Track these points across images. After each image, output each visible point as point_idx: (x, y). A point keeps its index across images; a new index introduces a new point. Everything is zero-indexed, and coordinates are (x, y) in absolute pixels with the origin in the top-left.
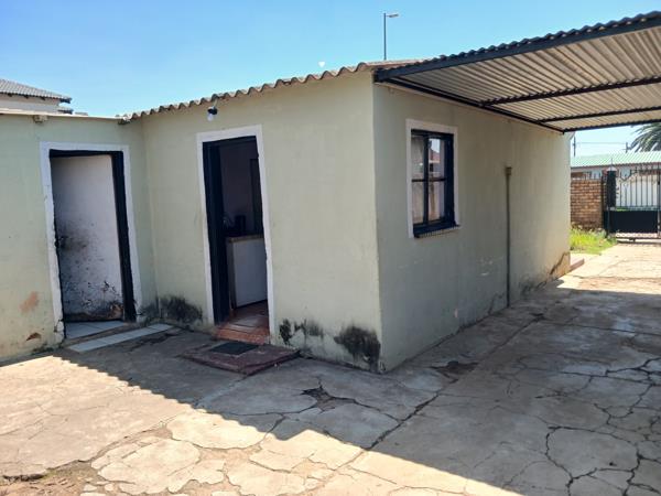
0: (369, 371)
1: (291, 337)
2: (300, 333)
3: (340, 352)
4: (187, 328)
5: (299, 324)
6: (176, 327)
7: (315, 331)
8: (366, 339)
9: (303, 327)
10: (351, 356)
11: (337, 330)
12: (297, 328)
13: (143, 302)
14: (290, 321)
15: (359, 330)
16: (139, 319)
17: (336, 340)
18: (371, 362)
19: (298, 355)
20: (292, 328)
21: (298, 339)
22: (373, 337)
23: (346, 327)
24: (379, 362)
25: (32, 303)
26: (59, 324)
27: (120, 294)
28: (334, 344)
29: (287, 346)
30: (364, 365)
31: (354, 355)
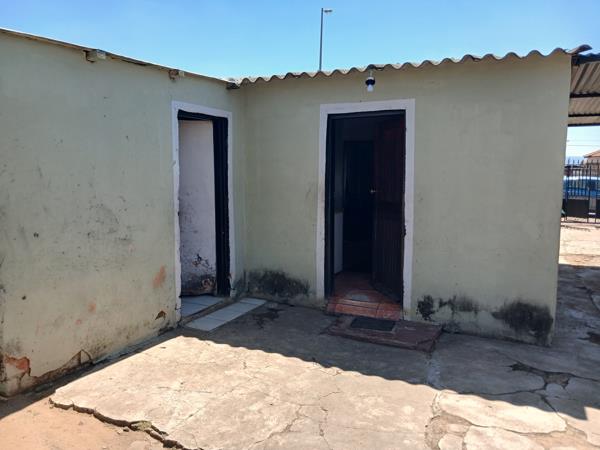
0: (536, 344)
1: (433, 312)
2: (447, 309)
3: (500, 326)
4: (285, 303)
5: (445, 301)
6: (270, 301)
7: (468, 306)
8: (535, 314)
9: (451, 303)
10: (513, 331)
11: (498, 305)
12: (442, 304)
13: (236, 276)
14: (434, 297)
15: (526, 306)
16: (232, 293)
17: (495, 315)
18: (537, 336)
19: (443, 330)
20: (436, 304)
21: (442, 315)
22: (545, 312)
23: (509, 302)
24: (549, 336)
25: (161, 278)
26: (179, 301)
27: (214, 267)
28: (491, 319)
29: (428, 322)
30: (528, 339)
31: (516, 330)
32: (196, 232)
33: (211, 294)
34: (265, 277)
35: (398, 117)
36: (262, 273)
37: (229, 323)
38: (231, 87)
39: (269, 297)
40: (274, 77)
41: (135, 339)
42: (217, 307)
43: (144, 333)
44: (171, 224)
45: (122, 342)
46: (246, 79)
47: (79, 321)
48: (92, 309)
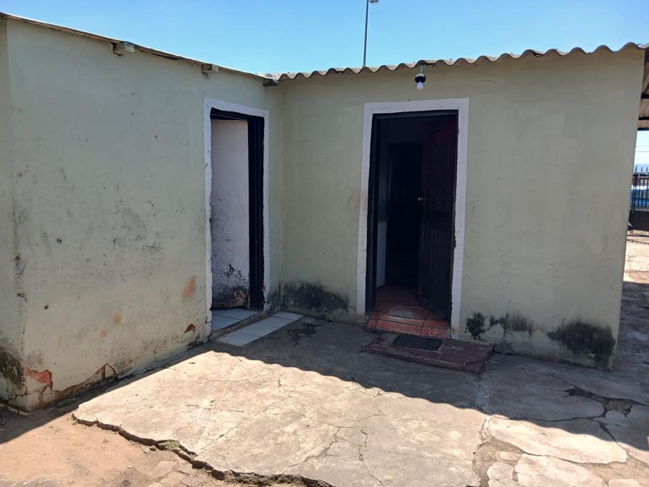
0: (595, 368)
1: (483, 331)
2: (499, 328)
3: (556, 348)
4: (323, 318)
5: (497, 318)
6: (306, 316)
7: (521, 325)
8: (595, 335)
9: (503, 322)
10: (571, 353)
11: (554, 324)
12: (493, 322)
13: (271, 288)
14: (484, 314)
15: (586, 326)
16: (266, 307)
17: (551, 335)
18: (597, 359)
19: (494, 351)
20: (487, 323)
21: (493, 334)
22: (607, 332)
23: (567, 322)
24: (611, 359)
25: (191, 289)
26: (210, 314)
27: (247, 279)
28: (548, 339)
29: (477, 341)
30: (588, 362)
31: (575, 351)
32: (228, 240)
33: (243, 307)
34: (302, 288)
35: (450, 118)
36: (298, 286)
37: (262, 338)
38: (268, 83)
39: (306, 311)
40: (315, 73)
41: (163, 353)
42: (250, 322)
43: (172, 347)
44: (203, 231)
45: (149, 357)
46: (284, 75)
47: (104, 334)
48: (117, 320)
